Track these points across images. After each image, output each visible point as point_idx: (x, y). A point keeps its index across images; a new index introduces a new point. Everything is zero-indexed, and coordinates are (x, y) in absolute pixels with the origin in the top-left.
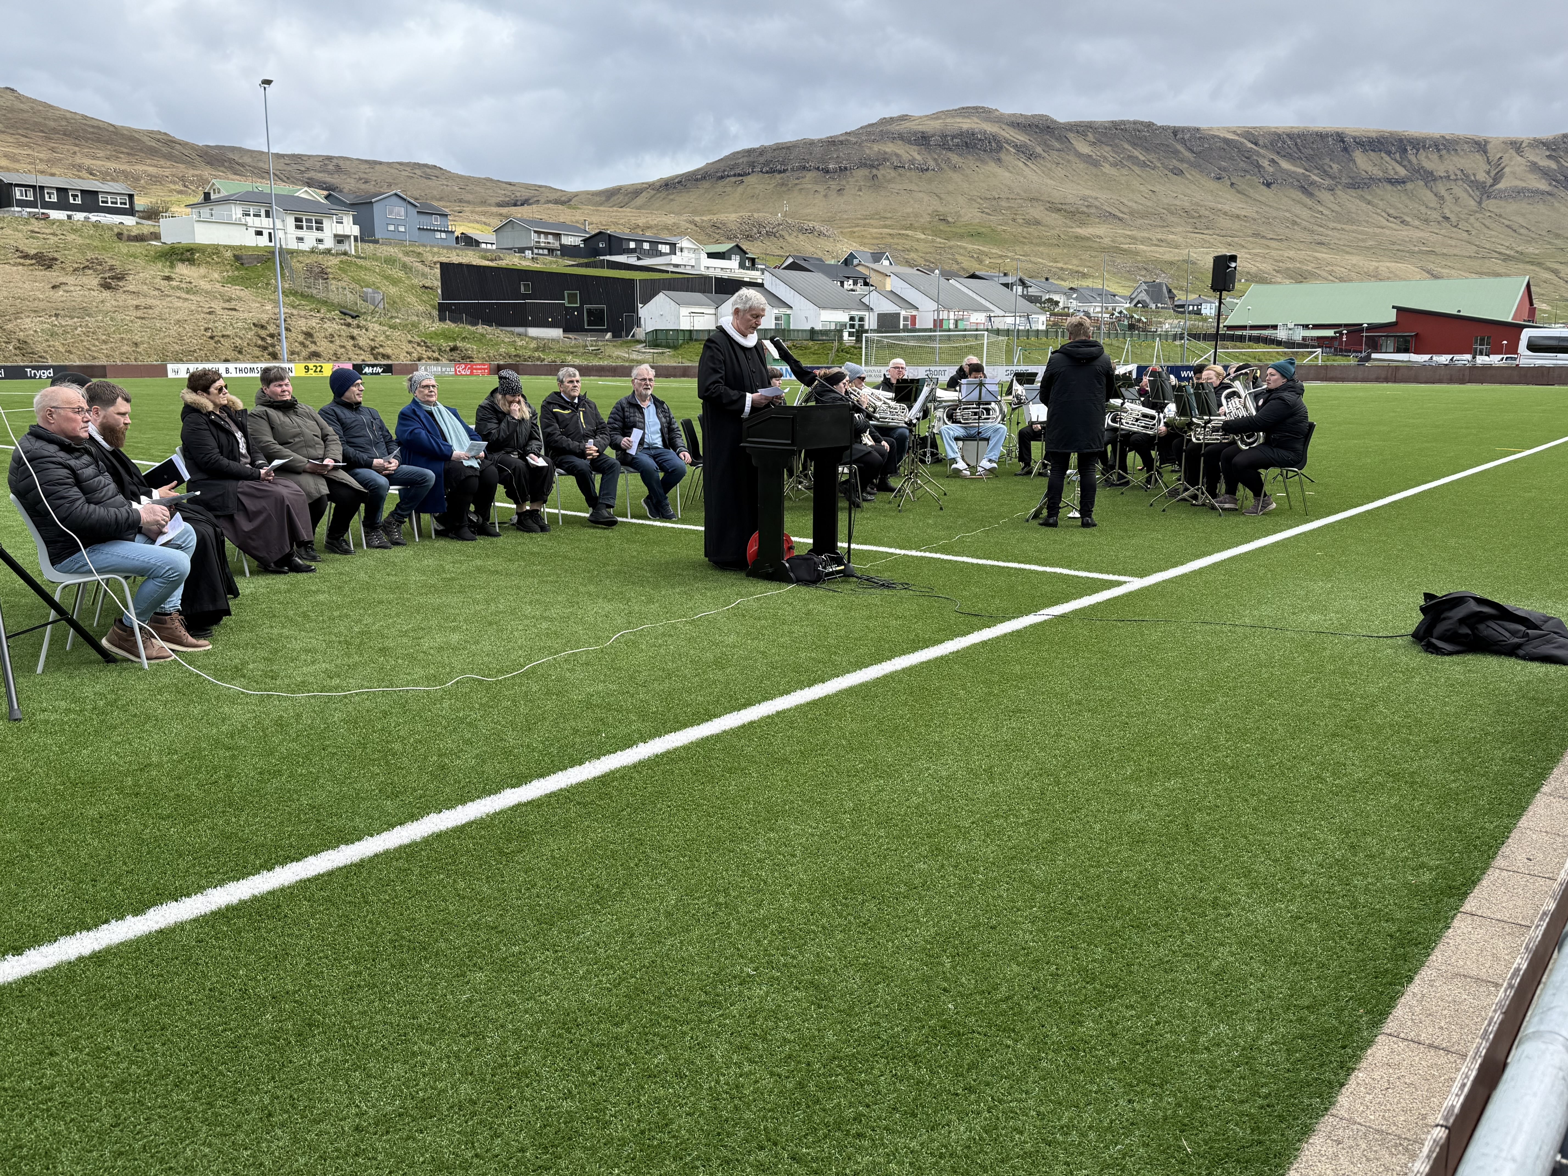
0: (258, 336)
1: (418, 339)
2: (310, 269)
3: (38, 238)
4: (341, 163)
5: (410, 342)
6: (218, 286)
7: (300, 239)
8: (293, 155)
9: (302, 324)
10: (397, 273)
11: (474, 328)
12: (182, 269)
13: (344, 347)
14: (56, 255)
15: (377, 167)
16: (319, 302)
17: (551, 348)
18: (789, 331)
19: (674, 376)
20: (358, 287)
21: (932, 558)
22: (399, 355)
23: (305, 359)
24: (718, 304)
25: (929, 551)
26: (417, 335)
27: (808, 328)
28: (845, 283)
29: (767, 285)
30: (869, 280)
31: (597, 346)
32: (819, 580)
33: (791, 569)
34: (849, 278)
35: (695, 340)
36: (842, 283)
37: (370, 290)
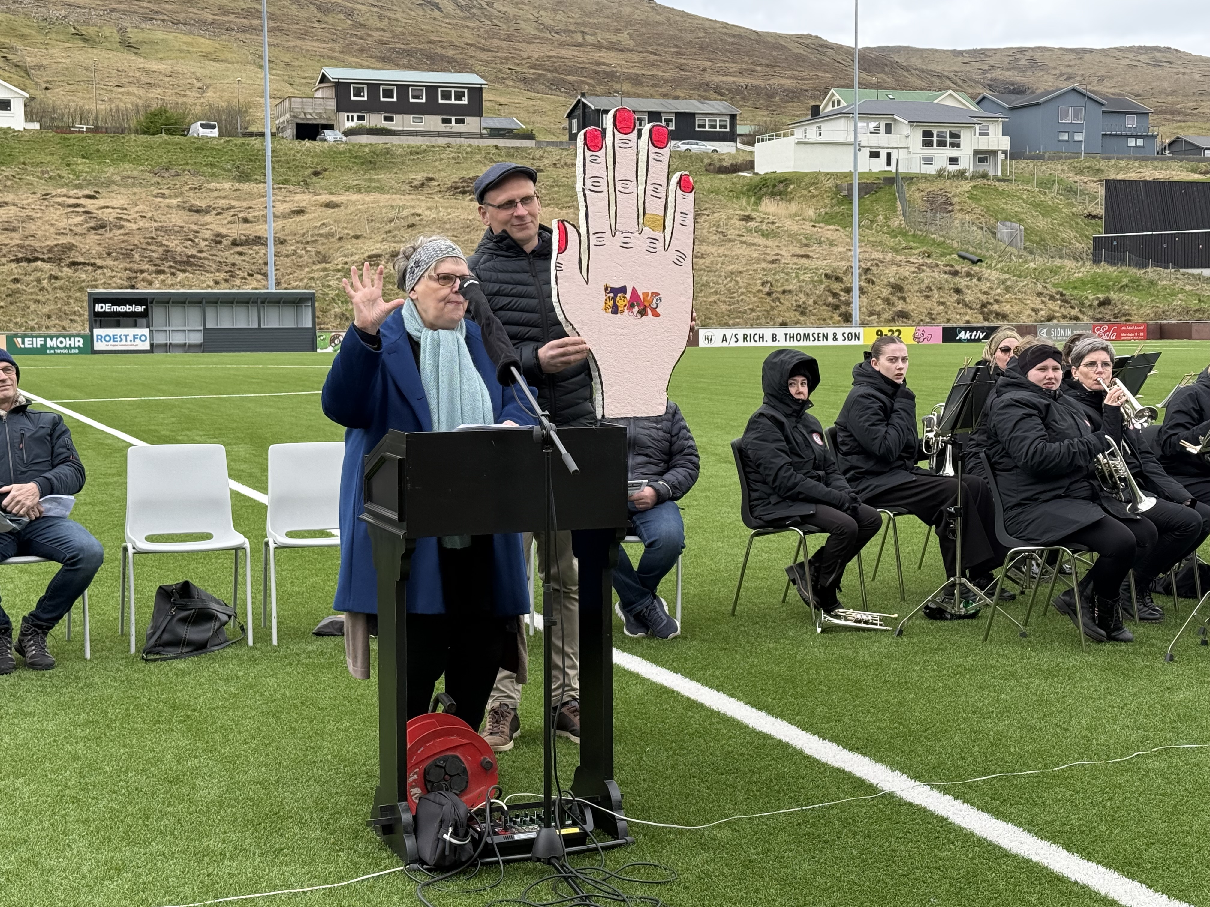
0: (829, 290)
1: (1054, 291)
2: (931, 199)
4: (1037, 56)
5: (1040, 294)
6: (809, 225)
7: (928, 161)
8: (975, 51)
9: (891, 274)
10: (1049, 198)
11: (1140, 272)
12: (768, 206)
13: (943, 304)
15: (1087, 57)
16: (934, 243)
20: (992, 220)
22: (1021, 313)
23: (887, 321)
26: (1054, 284)
32: (449, 865)
33: (412, 826)
37: (1008, 223)
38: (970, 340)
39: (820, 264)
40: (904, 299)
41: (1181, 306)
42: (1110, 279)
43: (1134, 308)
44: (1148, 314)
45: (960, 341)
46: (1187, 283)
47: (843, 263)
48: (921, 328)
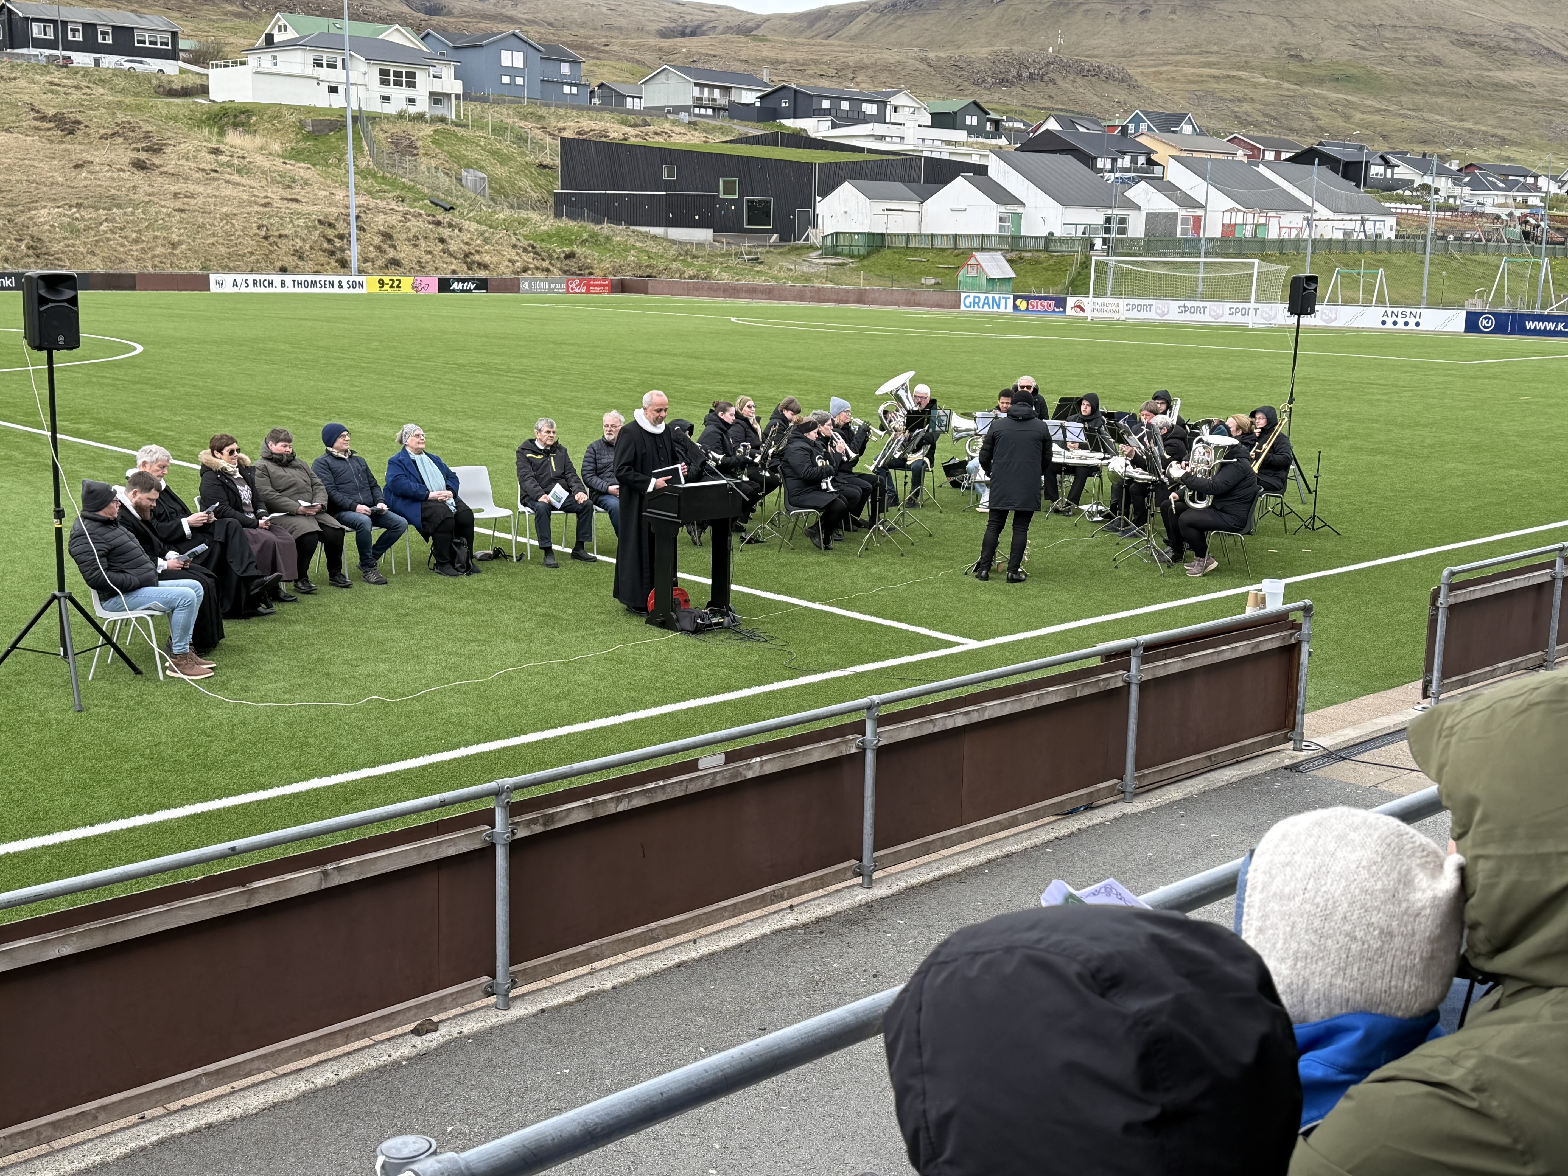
0: (324, 236)
1: (525, 243)
2: (395, 141)
3: (57, 93)
5: (515, 246)
6: (279, 161)
7: (386, 99)
9: (380, 221)
10: (506, 146)
11: (597, 228)
12: (234, 138)
13: (430, 253)
14: (79, 118)
16: (404, 187)
17: (695, 257)
18: (1016, 238)
19: (847, 302)
20: (456, 167)
21: (826, 612)
22: (499, 263)
23: (381, 268)
24: (923, 198)
25: (831, 605)
26: (524, 236)
27: (1045, 233)
28: (1120, 161)
29: (991, 173)
30: (1154, 157)
31: (756, 253)
32: (698, 630)
33: (678, 620)
34: (1125, 153)
35: (889, 247)
36: (1114, 160)
37: (471, 170)
38: (462, 291)
39: (311, 208)
40: (394, 247)
41: (634, 261)
42: (572, 234)
43: (596, 262)
44: (608, 268)
45: (454, 291)
46: (637, 240)
47: (334, 209)
48: (419, 279)
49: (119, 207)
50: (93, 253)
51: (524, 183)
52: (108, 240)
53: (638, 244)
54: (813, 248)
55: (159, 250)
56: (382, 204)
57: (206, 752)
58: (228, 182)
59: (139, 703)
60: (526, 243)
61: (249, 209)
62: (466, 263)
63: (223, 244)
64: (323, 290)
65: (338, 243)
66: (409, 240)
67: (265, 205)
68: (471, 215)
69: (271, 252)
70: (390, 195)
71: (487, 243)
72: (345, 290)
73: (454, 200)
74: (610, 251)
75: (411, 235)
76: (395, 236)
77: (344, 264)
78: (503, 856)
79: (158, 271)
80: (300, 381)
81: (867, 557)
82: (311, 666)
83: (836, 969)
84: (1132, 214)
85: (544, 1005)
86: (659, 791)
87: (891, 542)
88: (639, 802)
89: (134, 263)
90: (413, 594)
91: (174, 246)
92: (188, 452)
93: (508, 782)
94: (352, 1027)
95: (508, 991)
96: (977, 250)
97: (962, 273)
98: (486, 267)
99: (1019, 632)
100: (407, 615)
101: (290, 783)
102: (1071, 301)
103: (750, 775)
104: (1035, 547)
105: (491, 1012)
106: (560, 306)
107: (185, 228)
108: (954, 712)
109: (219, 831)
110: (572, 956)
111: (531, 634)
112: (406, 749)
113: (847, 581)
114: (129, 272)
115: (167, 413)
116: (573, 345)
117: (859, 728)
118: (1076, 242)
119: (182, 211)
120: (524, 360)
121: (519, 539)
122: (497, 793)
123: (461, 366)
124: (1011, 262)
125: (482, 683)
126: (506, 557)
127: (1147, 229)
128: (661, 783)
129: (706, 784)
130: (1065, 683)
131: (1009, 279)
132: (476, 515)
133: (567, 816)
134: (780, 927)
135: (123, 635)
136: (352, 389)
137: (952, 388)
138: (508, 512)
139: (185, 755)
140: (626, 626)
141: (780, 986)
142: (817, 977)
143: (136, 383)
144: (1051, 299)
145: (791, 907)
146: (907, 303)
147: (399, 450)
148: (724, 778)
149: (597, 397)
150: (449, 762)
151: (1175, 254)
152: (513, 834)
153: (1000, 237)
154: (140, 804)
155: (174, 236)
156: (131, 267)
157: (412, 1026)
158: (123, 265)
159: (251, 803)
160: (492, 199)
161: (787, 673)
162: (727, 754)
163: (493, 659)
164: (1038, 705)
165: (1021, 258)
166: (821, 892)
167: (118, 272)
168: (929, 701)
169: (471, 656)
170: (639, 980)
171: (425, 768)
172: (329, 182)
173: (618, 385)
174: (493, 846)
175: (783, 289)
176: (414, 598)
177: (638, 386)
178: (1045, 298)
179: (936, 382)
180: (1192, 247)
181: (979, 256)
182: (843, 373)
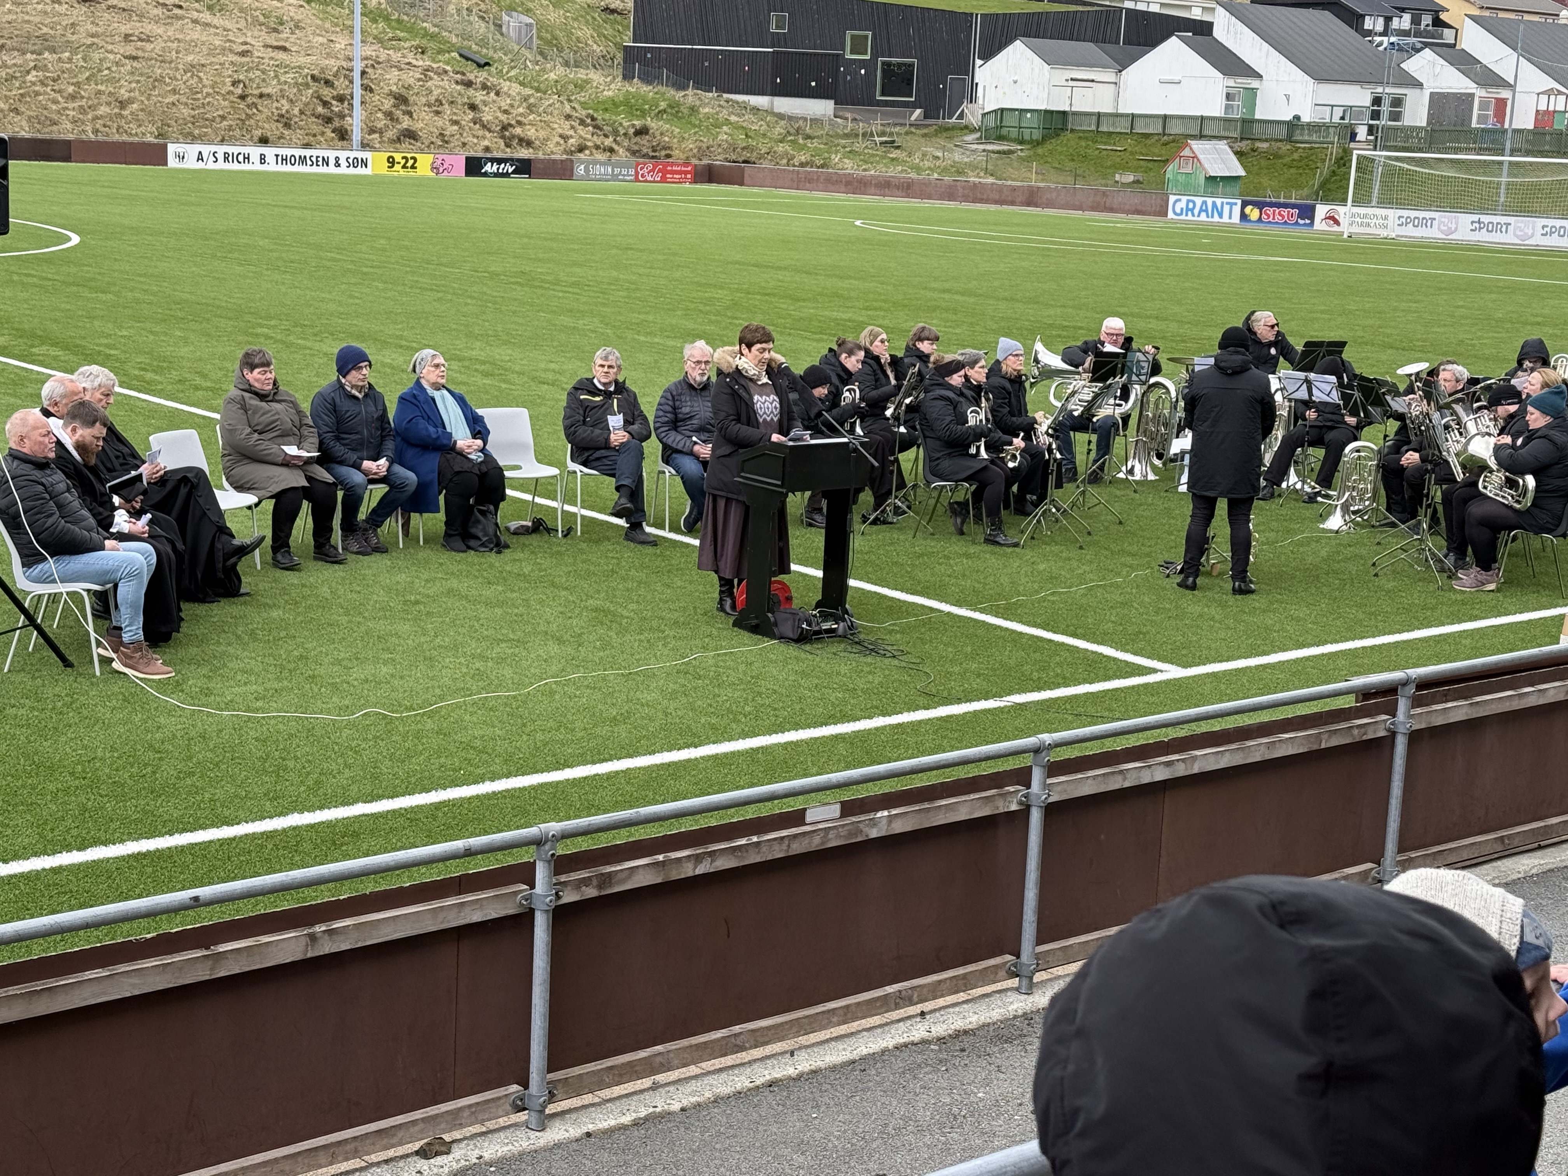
0: (319, 98)
1: (582, 113)
9: (392, 80)
11: (679, 95)
16: (426, 34)
17: (808, 137)
18: (1248, 123)
19: (1013, 203)
20: (495, 9)
21: (975, 620)
22: (547, 139)
23: (392, 141)
24: (1123, 65)
25: (982, 611)
26: (581, 103)
27: (1288, 117)
28: (1396, 20)
29: (1218, 33)
30: (1443, 16)
31: (891, 134)
32: (803, 638)
33: (776, 624)
34: (1403, 10)
35: (1072, 130)
36: (1388, 20)
37: (514, 14)
38: (497, 175)
39: (302, 60)
40: (410, 114)
41: (727, 141)
42: (645, 102)
43: (675, 140)
44: (691, 150)
45: (486, 175)
46: (732, 113)
47: (332, 62)
48: (441, 157)
49: (53, 50)
50: (16, 111)
51: (585, 32)
52: (37, 94)
53: (733, 118)
54: (972, 130)
55: (103, 110)
56: (395, 56)
57: (154, 773)
58: (195, 21)
59: (69, 706)
60: (584, 112)
61: (222, 59)
62: (503, 137)
63: (186, 104)
64: (315, 169)
65: (336, 107)
66: (429, 106)
67: (243, 54)
68: (512, 73)
69: (249, 117)
70: (407, 45)
71: (532, 112)
72: (343, 170)
73: (491, 53)
74: (695, 126)
75: (432, 99)
76: (411, 99)
77: (343, 135)
78: (544, 927)
79: (100, 138)
80: (283, 289)
81: (1032, 548)
82: (292, 666)
83: (981, 1100)
84: (1411, 95)
85: (591, 1128)
86: (752, 851)
87: (1067, 530)
88: (724, 863)
89: (69, 126)
90: (425, 575)
91: (123, 105)
92: (136, 378)
93: (554, 827)
94: (339, 1143)
95: (544, 1106)
96: (1194, 137)
97: (1171, 169)
98: (529, 144)
99: (1239, 658)
100: (417, 602)
101: (262, 818)
102: (1321, 210)
103: (874, 833)
104: (1263, 544)
105: (521, 1133)
106: (626, 198)
107: (138, 82)
108: (1152, 761)
109: (170, 877)
110: (630, 1064)
111: (580, 635)
112: (413, 780)
113: (1005, 580)
114: (62, 137)
115: (110, 325)
116: (641, 251)
117: (1023, 777)
118: (1332, 130)
119: (135, 58)
120: (577, 270)
121: (567, 508)
122: (538, 842)
123: (493, 275)
124: (1239, 154)
125: (514, 697)
126: (548, 530)
127: (1430, 116)
128: (755, 839)
129: (815, 844)
130: (1305, 728)
131: (1237, 178)
132: (507, 474)
133: (629, 877)
134: (906, 1040)
135: (49, 615)
136: (351, 301)
137: (1153, 324)
138: (554, 471)
139: (126, 776)
140: (707, 630)
141: (906, 1119)
142: (955, 1110)
143: (69, 284)
144: (1293, 206)
145: (923, 1014)
146: (1095, 208)
147: (411, 384)
148: (838, 836)
149: (674, 322)
150: (470, 799)
151: (1468, 150)
152: (558, 897)
153: (1226, 120)
154: (68, 838)
155: (122, 91)
156: (66, 131)
157: (417, 1146)
158: (55, 128)
159: (211, 842)
160: (541, 53)
161: (922, 701)
162: (843, 804)
163: (530, 666)
164: (1268, 757)
165: (1253, 150)
166: (962, 996)
167: (48, 137)
168: (1118, 744)
169: (500, 661)
170: (717, 1100)
171: (438, 806)
172: (328, 25)
173: (701, 307)
174: (531, 913)
175: (926, 184)
176: (427, 581)
177: (728, 308)
178: (1286, 206)
179: (1133, 315)
180: (1493, 142)
181: (1196, 145)
182: (1006, 299)
